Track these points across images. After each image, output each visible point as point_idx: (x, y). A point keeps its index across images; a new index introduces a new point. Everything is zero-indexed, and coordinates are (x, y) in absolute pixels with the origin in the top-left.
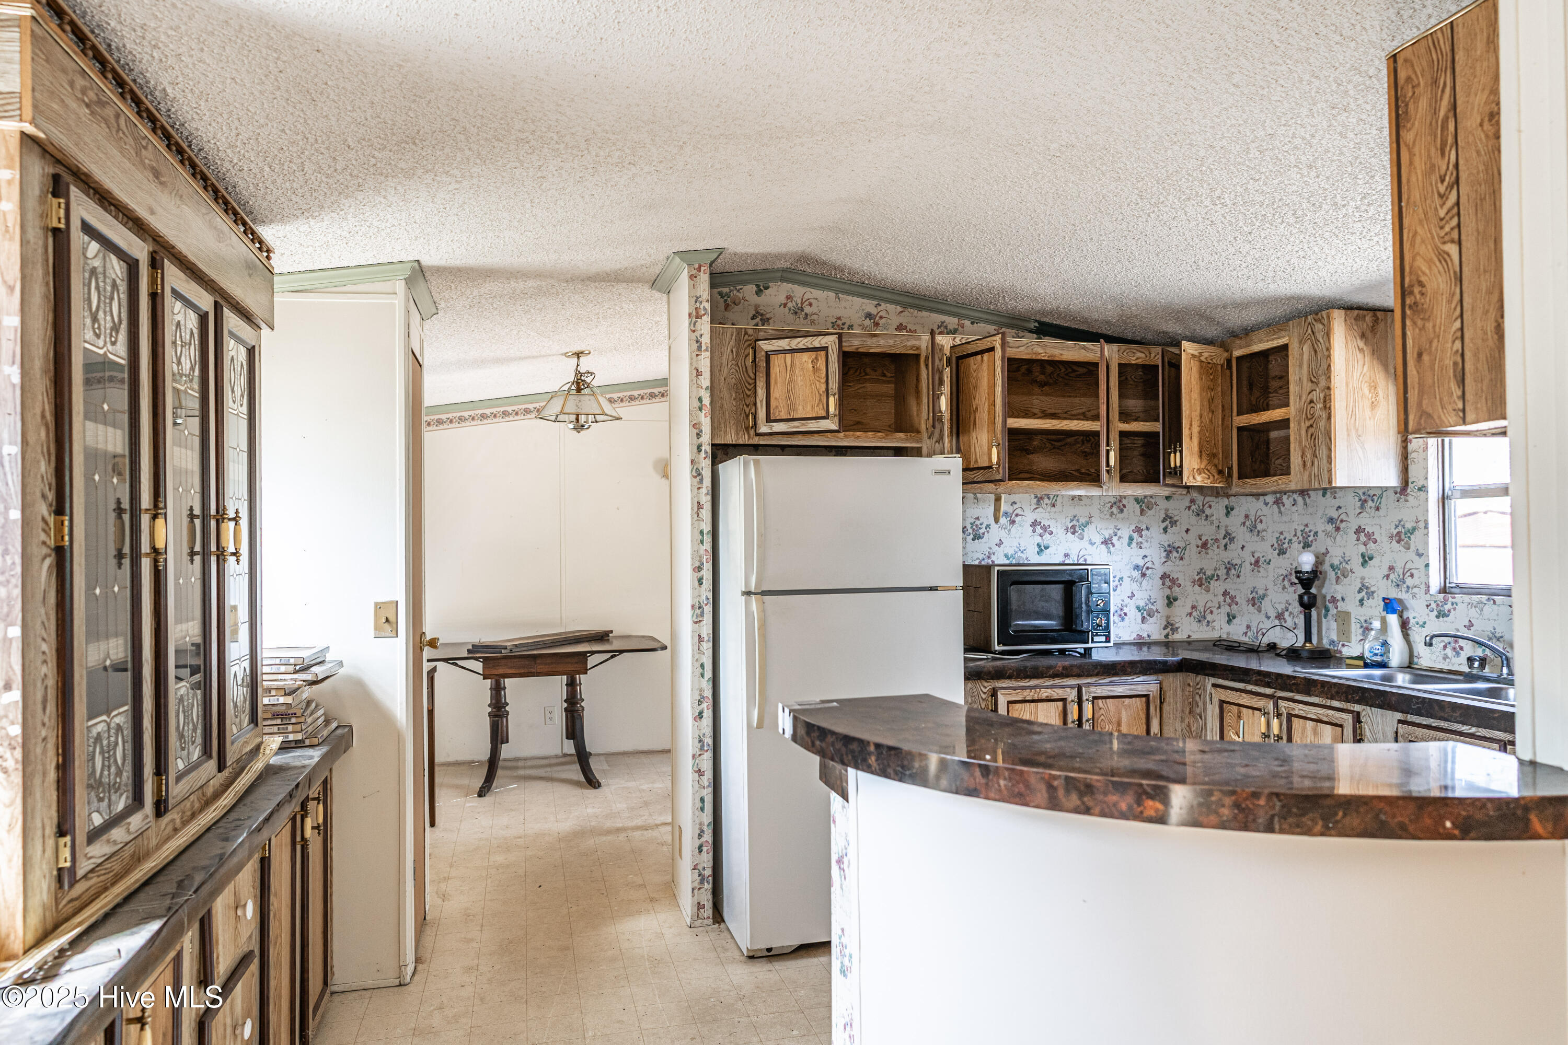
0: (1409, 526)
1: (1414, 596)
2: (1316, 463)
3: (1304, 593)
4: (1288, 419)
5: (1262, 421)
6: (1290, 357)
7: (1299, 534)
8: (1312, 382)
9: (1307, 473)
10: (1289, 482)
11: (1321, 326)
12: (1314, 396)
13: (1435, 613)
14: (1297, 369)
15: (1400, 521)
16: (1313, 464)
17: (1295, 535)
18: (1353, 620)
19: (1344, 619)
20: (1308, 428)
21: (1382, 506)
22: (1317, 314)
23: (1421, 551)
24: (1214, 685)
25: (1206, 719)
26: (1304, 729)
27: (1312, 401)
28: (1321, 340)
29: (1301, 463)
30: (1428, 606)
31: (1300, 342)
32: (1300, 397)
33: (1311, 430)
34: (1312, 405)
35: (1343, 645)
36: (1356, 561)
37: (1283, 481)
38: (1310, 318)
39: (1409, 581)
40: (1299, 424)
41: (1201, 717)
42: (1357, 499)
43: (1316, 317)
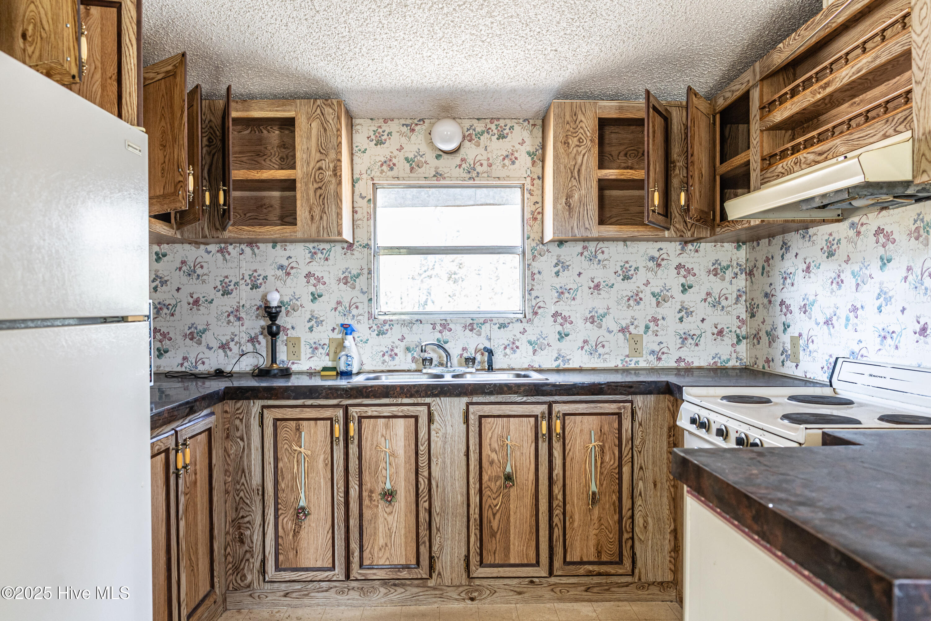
0: (354, 272)
1: (359, 322)
2: (325, 218)
3: (272, 324)
4: (294, 181)
5: (262, 178)
6: (297, 130)
7: (247, 277)
8: (321, 153)
9: (314, 227)
10: (295, 232)
11: (331, 111)
12: (323, 164)
13: (376, 332)
14: (305, 140)
15: (347, 269)
16: (321, 218)
17: (243, 279)
18: (303, 343)
19: (294, 343)
20: (317, 189)
21: (331, 257)
22: (327, 100)
23: (365, 290)
24: (263, 407)
25: (249, 439)
26: (375, 426)
27: (320, 168)
28: (331, 121)
29: (308, 217)
30: (370, 328)
31: (308, 119)
32: (308, 164)
33: (319, 192)
34: (321, 171)
35: (293, 363)
36: (306, 299)
37: (288, 231)
38: (319, 102)
39: (354, 312)
40: (306, 185)
41: (242, 439)
42: (307, 251)
43: (326, 102)
